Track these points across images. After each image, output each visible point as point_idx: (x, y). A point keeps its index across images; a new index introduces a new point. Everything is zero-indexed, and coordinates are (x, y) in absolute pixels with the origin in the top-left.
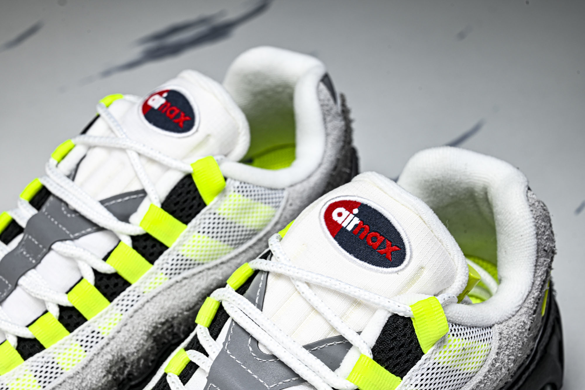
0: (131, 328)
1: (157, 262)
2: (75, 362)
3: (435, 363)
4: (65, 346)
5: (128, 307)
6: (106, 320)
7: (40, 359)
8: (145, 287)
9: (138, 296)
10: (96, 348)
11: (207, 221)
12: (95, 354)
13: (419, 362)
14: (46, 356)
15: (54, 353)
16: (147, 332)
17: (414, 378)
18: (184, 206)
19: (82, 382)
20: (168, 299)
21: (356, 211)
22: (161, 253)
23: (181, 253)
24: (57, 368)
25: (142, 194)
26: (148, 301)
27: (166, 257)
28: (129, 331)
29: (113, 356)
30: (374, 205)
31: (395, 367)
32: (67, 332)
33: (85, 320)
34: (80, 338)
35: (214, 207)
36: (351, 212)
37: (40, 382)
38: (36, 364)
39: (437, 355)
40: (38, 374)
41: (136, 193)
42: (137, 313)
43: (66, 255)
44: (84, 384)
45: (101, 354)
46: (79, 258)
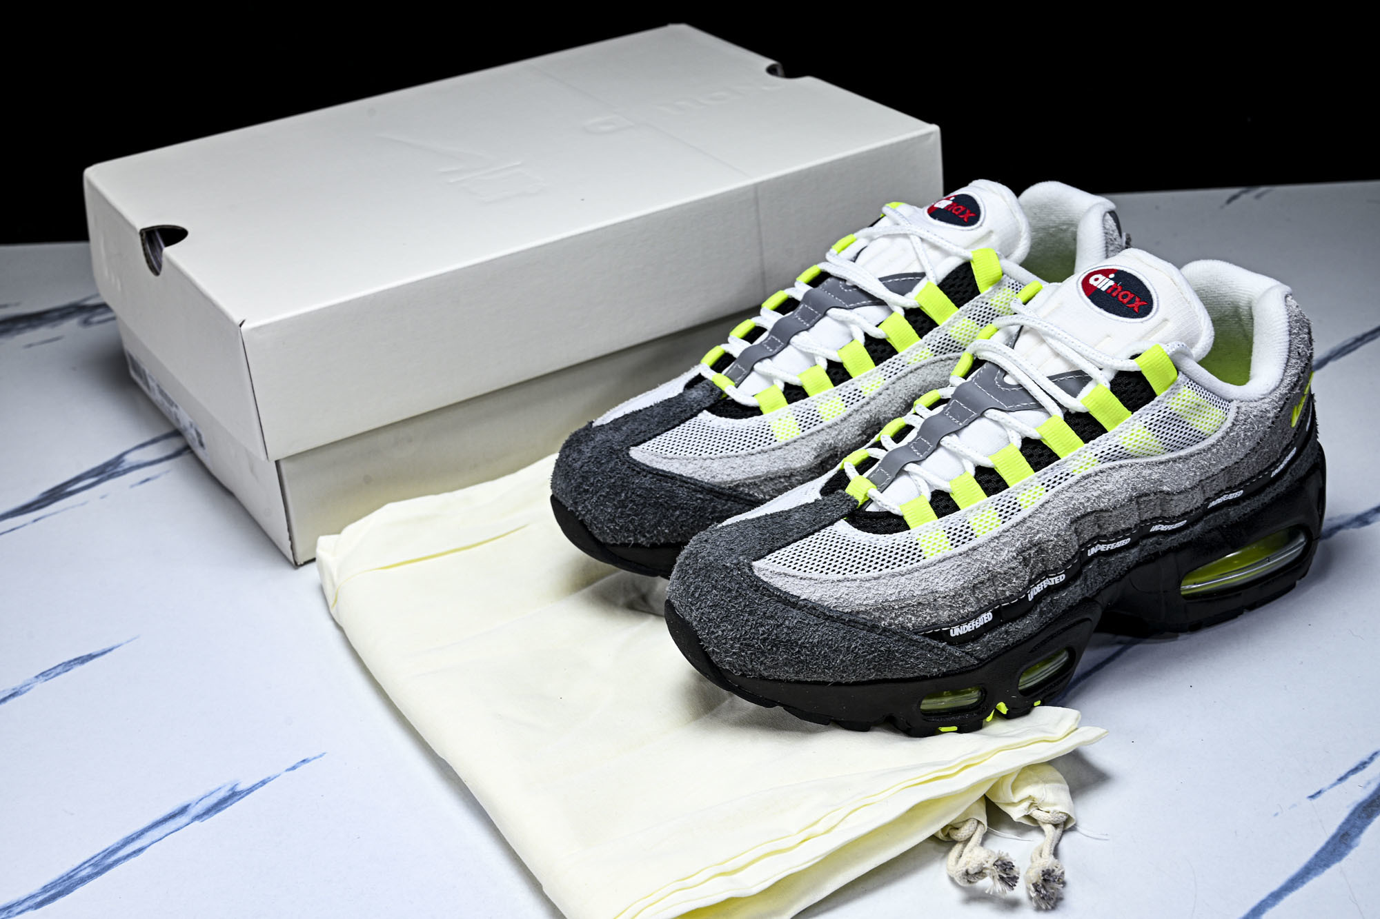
0: (892, 393)
1: (925, 337)
2: (835, 414)
3: (1167, 407)
4: (828, 398)
5: (891, 374)
6: (869, 382)
7: (803, 406)
8: (911, 358)
9: (903, 366)
10: (856, 406)
11: (979, 309)
12: (854, 410)
13: (1152, 403)
14: (810, 403)
15: (818, 402)
16: (906, 401)
17: (1144, 416)
18: (959, 289)
19: (839, 434)
20: (930, 374)
21: (1112, 276)
22: (930, 329)
23: (949, 334)
24: (818, 416)
25: (923, 275)
26: (911, 372)
27: (935, 334)
28: (889, 395)
29: (871, 416)
30: (1129, 271)
31: (1128, 401)
32: (832, 385)
33: (850, 378)
34: (843, 394)
35: (987, 296)
36: (1107, 277)
37: (800, 425)
38: (798, 409)
39: (1170, 400)
40: (800, 418)
41: (915, 275)
42: (900, 381)
43: (840, 319)
44: (840, 437)
45: (861, 411)
46: (853, 322)
